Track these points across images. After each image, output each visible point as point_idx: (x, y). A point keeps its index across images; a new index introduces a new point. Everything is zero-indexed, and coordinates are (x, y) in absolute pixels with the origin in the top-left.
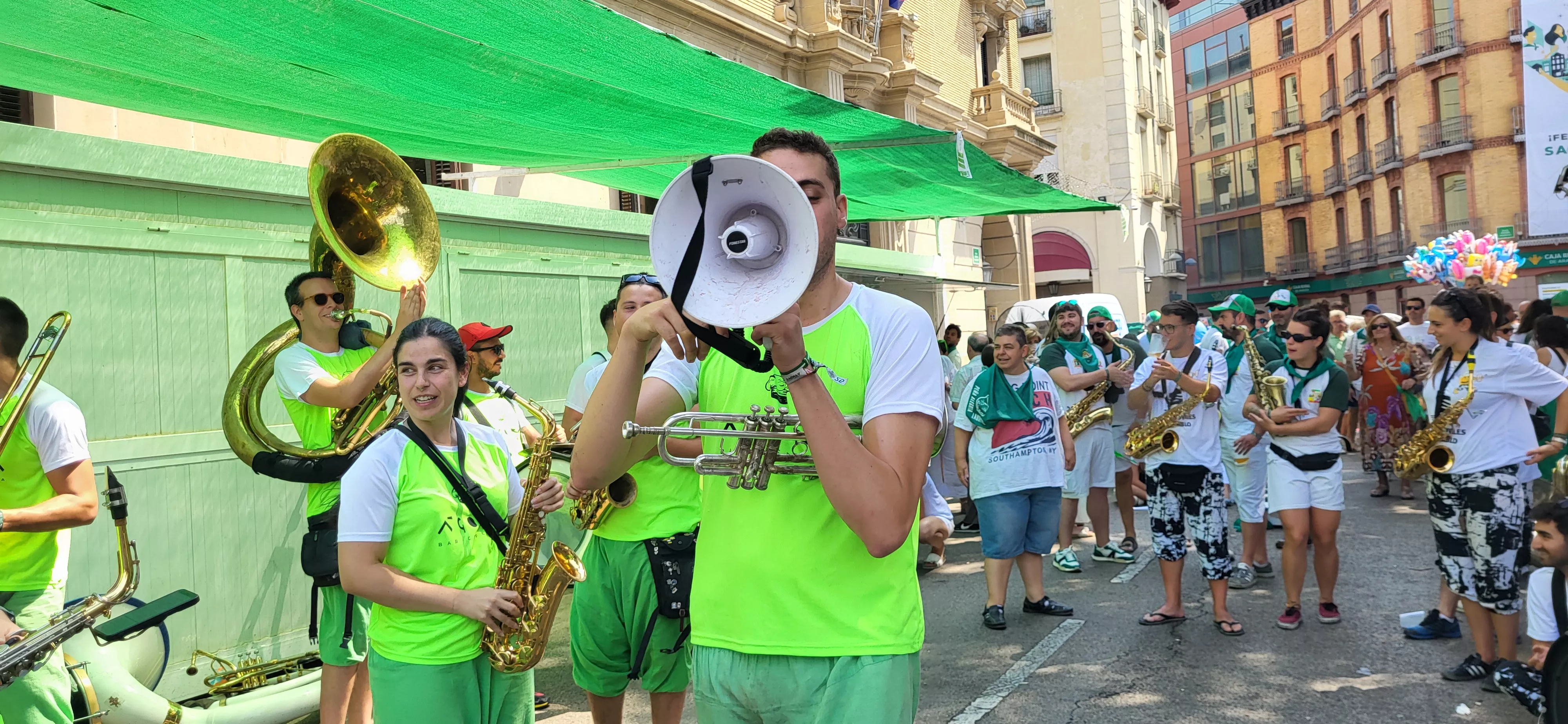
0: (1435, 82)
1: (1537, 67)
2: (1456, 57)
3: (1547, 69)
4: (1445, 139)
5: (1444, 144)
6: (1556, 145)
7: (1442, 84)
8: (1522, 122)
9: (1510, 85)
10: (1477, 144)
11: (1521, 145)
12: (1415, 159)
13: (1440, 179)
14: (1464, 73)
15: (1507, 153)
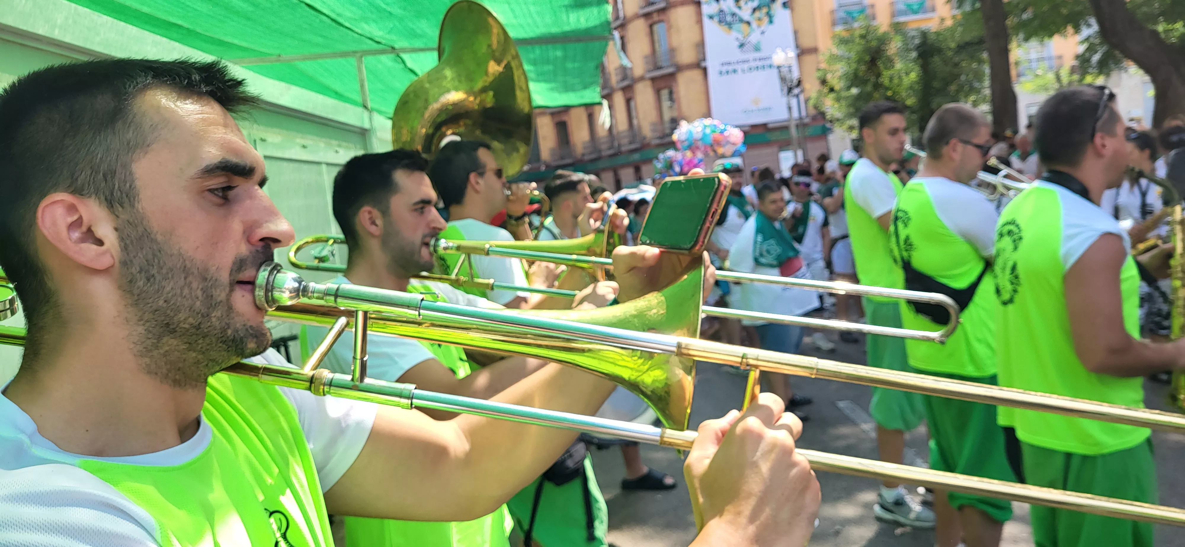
0: (651, 26)
1: (711, 17)
2: (663, 10)
3: (716, 19)
4: (660, 64)
5: (660, 68)
6: (725, 68)
7: (656, 28)
8: (704, 54)
9: (696, 28)
10: (680, 68)
11: (705, 70)
12: (642, 79)
13: (658, 92)
14: (668, 22)
15: (696, 74)
